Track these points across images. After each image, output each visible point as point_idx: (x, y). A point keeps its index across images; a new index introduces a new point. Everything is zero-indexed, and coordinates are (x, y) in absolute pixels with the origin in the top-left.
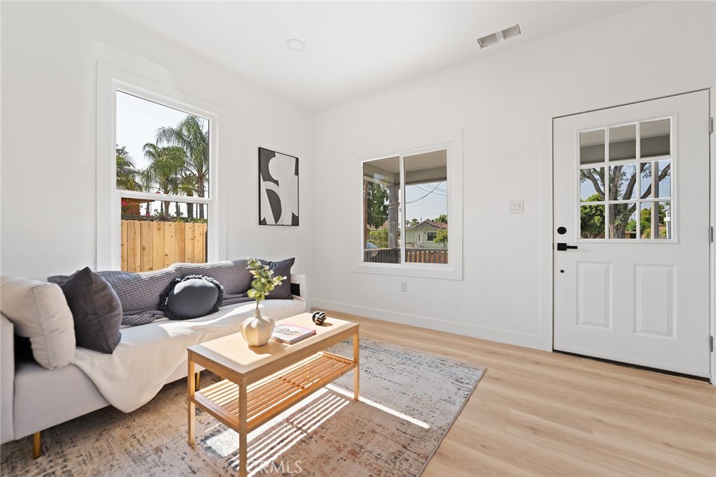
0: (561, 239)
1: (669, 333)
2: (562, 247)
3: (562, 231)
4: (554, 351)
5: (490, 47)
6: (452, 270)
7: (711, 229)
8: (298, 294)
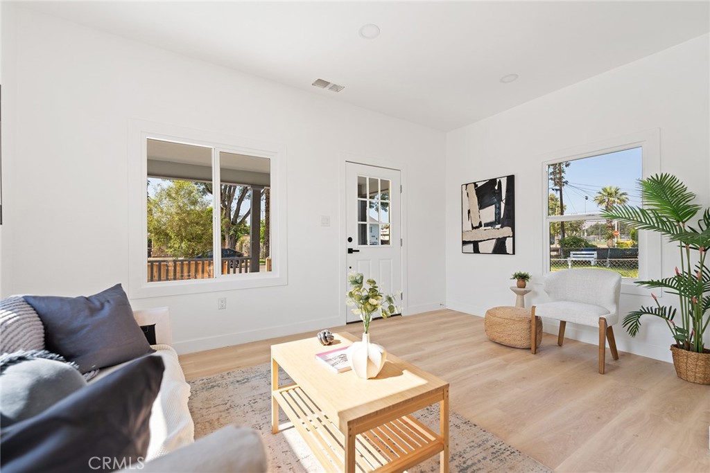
2: (350, 251)
4: (347, 323)
6: (278, 276)
7: (401, 240)
8: (154, 343)
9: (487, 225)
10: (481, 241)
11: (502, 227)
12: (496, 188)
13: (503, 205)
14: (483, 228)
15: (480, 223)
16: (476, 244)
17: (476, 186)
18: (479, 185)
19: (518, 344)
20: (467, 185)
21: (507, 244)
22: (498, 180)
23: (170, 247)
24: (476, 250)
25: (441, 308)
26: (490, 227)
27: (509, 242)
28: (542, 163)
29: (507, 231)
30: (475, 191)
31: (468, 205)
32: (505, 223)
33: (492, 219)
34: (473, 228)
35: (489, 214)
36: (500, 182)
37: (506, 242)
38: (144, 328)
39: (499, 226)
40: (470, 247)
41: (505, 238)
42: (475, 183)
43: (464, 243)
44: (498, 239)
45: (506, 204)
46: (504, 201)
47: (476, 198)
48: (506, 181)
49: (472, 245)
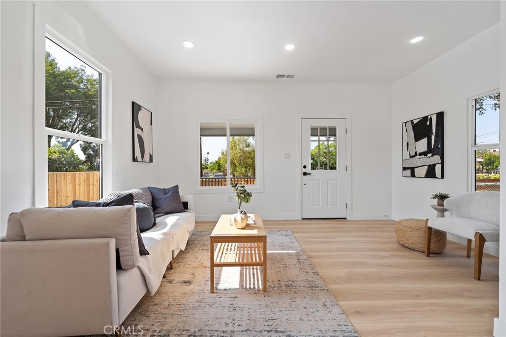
0: (305, 170)
1: (337, 205)
2: (305, 174)
3: (305, 167)
4: (302, 219)
5: (280, 79)
6: (259, 187)
7: (346, 167)
8: (188, 209)
9: (421, 154)
10: (416, 167)
11: (432, 156)
12: (428, 123)
13: (433, 137)
14: (418, 157)
15: (416, 153)
16: (412, 169)
17: (412, 123)
18: (415, 122)
19: (416, 247)
20: (406, 123)
21: (436, 170)
22: (429, 117)
23: (237, 171)
24: (413, 175)
25: (386, 218)
26: (423, 156)
27: (438, 169)
28: (468, 99)
29: (436, 159)
30: (412, 128)
31: (407, 139)
32: (435, 153)
33: (425, 149)
34: (411, 157)
35: (422, 145)
36: (431, 119)
37: (436, 168)
38: (183, 203)
39: (429, 155)
40: (408, 172)
41: (435, 165)
42: (412, 121)
43: (404, 169)
44: (430, 166)
45: (436, 136)
46: (434, 134)
47: (413, 133)
48: (435, 117)
49: (410, 170)
